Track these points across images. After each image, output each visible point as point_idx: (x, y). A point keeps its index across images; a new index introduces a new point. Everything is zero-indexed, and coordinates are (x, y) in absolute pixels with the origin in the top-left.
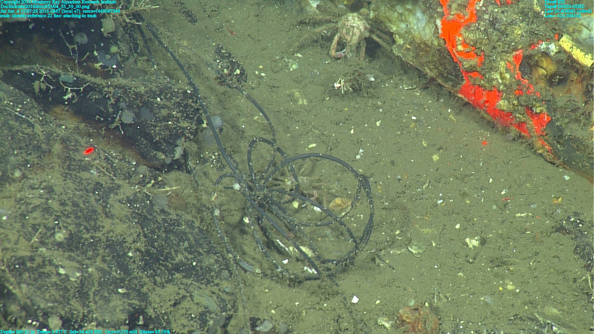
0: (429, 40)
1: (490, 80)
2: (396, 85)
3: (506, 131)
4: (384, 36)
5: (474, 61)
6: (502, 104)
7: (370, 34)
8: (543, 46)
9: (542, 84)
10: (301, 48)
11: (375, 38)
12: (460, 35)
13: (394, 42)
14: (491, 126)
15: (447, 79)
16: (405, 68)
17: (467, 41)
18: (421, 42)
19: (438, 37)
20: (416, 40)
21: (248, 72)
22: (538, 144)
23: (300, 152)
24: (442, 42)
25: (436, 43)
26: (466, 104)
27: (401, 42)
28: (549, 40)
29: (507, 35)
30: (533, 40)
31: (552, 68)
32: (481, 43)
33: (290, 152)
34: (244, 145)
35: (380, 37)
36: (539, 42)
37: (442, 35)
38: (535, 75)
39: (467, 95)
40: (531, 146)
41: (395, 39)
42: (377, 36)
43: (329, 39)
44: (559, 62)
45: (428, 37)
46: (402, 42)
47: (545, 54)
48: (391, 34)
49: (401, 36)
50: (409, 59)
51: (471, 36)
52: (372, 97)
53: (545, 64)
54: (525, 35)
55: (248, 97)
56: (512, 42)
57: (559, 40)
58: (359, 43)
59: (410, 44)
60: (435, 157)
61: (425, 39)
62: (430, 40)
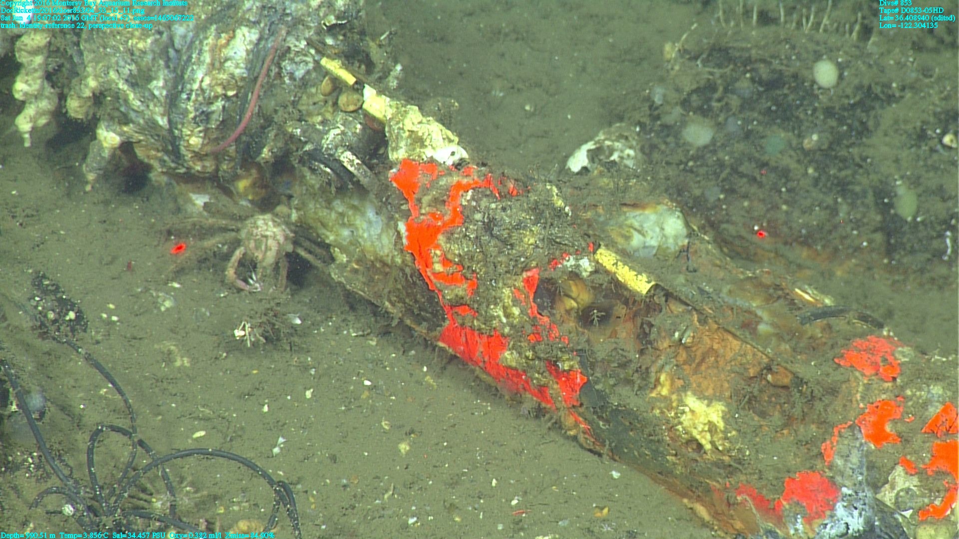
0: (388, 256)
1: (488, 319)
2: (337, 330)
3: (516, 400)
4: (318, 251)
5: (461, 290)
6: (509, 357)
7: (294, 248)
8: (570, 262)
9: (571, 324)
10: (179, 273)
11: (302, 253)
12: (438, 246)
13: (333, 259)
14: (492, 393)
15: (419, 319)
16: (352, 302)
17: (449, 256)
18: (376, 259)
19: (402, 251)
20: (368, 256)
21: (88, 315)
22: (569, 421)
23: (179, 444)
24: (408, 258)
25: (399, 260)
26: (453, 358)
27: (343, 258)
28: (579, 253)
29: (512, 245)
30: (553, 254)
31: (585, 297)
32: (472, 258)
33: (161, 448)
34: (82, 439)
35: (310, 252)
36: (564, 255)
37: (409, 247)
38: (560, 310)
39: (453, 343)
40: (558, 426)
41: (334, 255)
42: (306, 249)
43: (227, 257)
44: (596, 288)
45: (386, 251)
46: (345, 260)
47: (575, 275)
48: (327, 247)
49: (343, 250)
50: (358, 286)
51: (456, 249)
52: (300, 350)
53: (574, 290)
54: (540, 245)
55: (88, 358)
56: (520, 257)
57: (594, 253)
58: (277, 263)
59: (358, 262)
60: (404, 447)
61: (381, 254)
62: (390, 255)
